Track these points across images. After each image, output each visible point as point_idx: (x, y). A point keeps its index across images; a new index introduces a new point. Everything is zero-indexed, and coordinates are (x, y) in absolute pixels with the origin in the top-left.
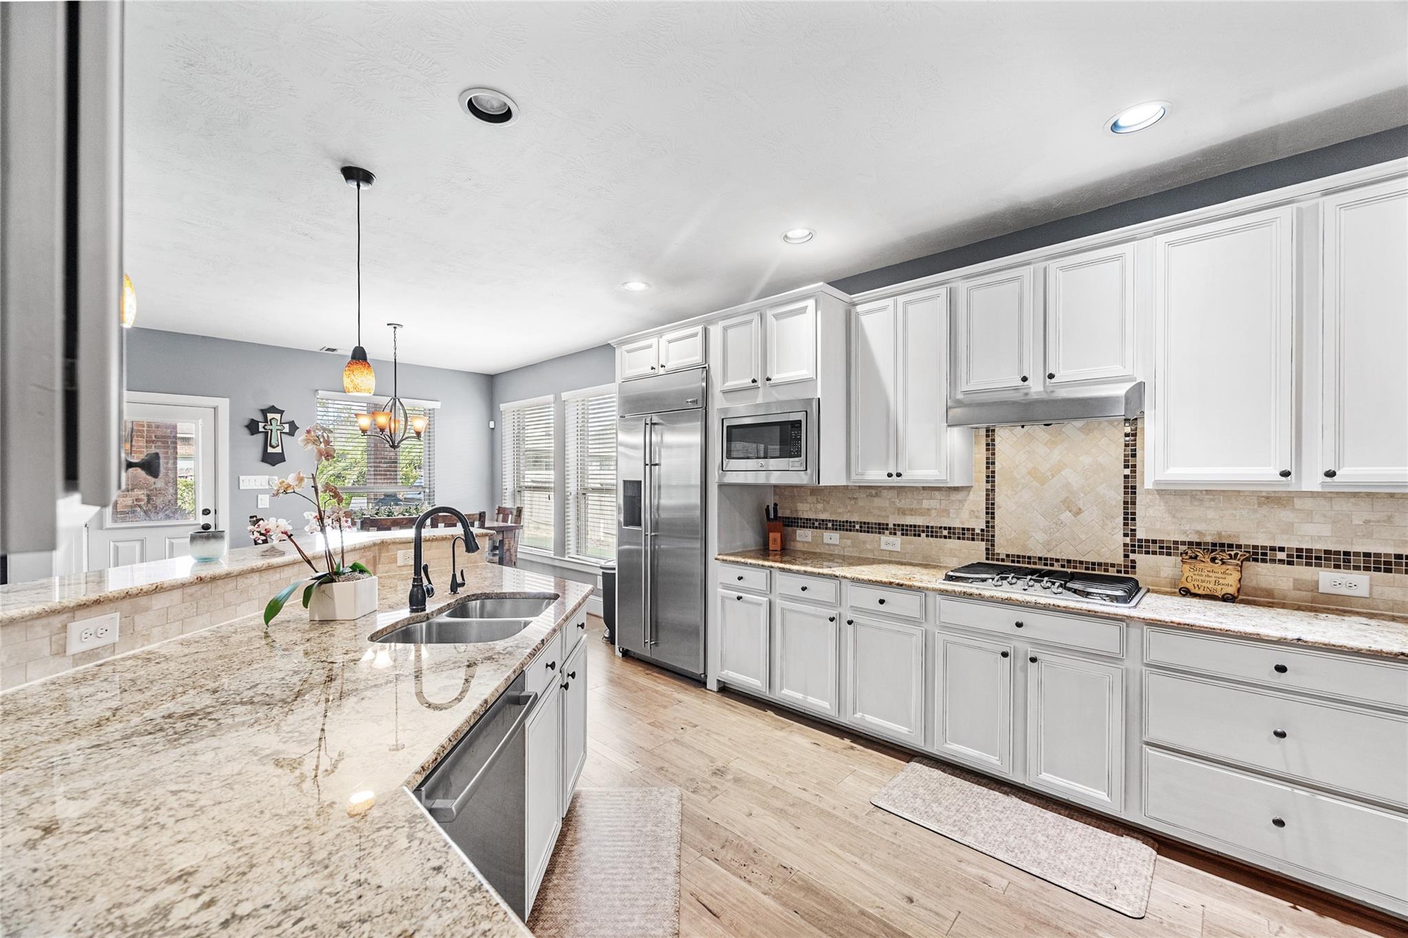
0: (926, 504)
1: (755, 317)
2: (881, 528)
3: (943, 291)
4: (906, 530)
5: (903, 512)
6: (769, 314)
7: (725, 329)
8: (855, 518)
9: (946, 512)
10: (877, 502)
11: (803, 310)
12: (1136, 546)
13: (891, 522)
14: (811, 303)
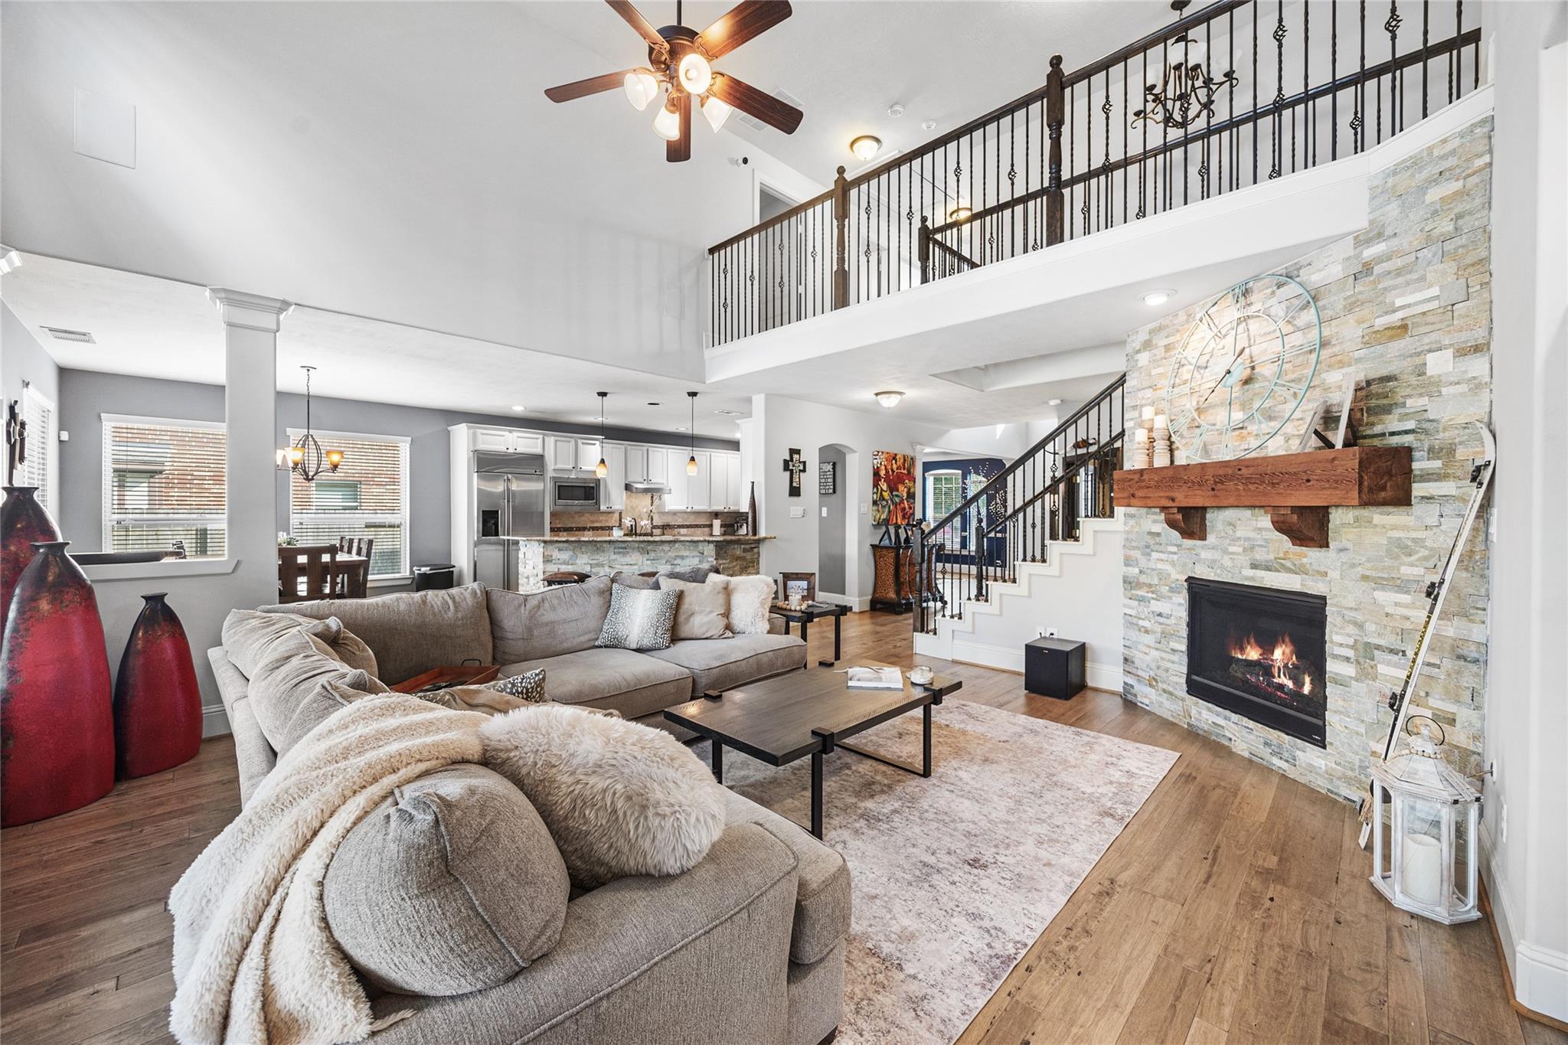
0: (601, 518)
1: (573, 440)
2: (584, 529)
3: (623, 447)
4: (594, 529)
5: (592, 522)
6: (580, 441)
7: (556, 441)
8: (574, 525)
9: (607, 521)
10: (583, 518)
11: (594, 444)
12: (654, 527)
13: (588, 526)
14: (597, 443)
